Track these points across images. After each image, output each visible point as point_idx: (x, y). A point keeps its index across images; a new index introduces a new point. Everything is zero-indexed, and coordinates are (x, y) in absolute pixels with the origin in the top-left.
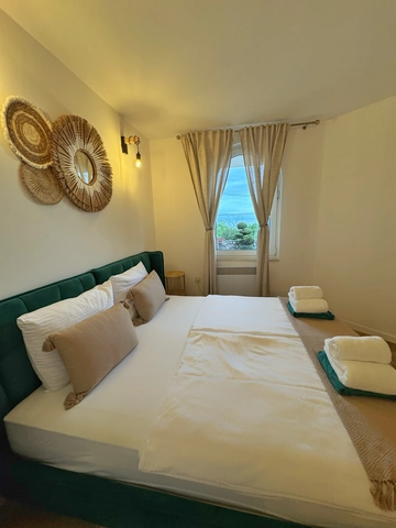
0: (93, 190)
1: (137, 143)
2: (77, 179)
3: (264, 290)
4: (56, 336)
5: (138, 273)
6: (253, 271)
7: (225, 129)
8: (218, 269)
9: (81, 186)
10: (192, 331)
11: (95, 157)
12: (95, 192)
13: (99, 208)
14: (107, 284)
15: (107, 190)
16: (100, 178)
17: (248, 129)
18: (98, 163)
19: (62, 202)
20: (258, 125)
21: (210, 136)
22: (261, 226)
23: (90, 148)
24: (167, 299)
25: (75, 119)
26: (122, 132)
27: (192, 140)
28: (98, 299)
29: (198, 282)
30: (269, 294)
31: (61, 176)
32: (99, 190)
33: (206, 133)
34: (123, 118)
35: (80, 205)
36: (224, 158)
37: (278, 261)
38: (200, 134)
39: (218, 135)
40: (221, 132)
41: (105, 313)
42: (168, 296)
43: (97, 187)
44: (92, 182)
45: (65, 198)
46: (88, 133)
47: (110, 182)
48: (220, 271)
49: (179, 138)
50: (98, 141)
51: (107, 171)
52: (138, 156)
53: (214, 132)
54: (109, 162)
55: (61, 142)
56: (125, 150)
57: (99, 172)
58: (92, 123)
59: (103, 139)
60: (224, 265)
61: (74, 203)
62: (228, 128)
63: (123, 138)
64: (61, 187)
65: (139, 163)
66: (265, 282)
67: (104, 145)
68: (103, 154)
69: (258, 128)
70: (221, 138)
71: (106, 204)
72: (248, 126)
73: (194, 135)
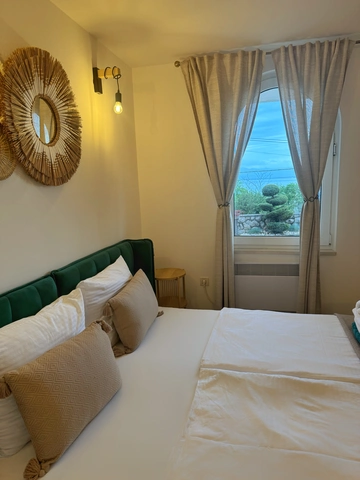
0: (54, 152)
1: (117, 77)
2: (35, 139)
3: (312, 303)
4: (13, 375)
5: (117, 273)
6: (294, 270)
7: (250, 49)
8: (236, 266)
9: (39, 148)
10: (201, 371)
11: (58, 103)
12: (58, 155)
13: (63, 180)
14: (77, 295)
15: (74, 150)
16: (64, 134)
17: (286, 49)
18: (62, 112)
19: (14, 174)
20: (302, 42)
21: (227, 61)
22: (307, 200)
23: (52, 91)
24: (160, 314)
25: (34, 51)
26: (94, 61)
27: (198, 67)
28: (63, 317)
29: (205, 284)
30: (320, 309)
31: (15, 138)
32: (62, 152)
33: (221, 56)
34: (95, 40)
35: (38, 176)
36: (248, 95)
37: (335, 254)
38: (210, 58)
39: (239, 61)
40: (245, 54)
41: (76, 338)
42: (161, 309)
43: (60, 148)
44: (53, 141)
45: (18, 170)
46: (51, 71)
47: (77, 138)
48: (240, 269)
49: (178, 64)
50: (63, 78)
51: (74, 123)
52: (119, 97)
53: (234, 55)
54: (78, 109)
55: (16, 89)
56: (98, 88)
57: (63, 126)
58: (55, 55)
59: (69, 77)
60: (247, 259)
61: (30, 175)
62: (255, 48)
63: (95, 71)
64: (13, 153)
65: (118, 108)
66: (313, 289)
67: (71, 85)
68: (68, 98)
69: (302, 47)
70: (244, 64)
71: (72, 172)
72: (287, 44)
73: (201, 59)
